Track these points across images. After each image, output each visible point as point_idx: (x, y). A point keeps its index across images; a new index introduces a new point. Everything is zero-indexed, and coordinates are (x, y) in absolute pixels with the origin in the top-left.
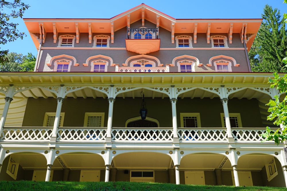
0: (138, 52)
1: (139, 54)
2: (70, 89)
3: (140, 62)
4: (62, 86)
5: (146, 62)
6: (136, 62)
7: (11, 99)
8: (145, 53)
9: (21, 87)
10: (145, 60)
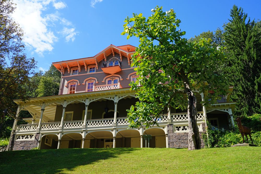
0: (110, 73)
1: (110, 74)
2: (69, 102)
3: (111, 79)
4: (65, 101)
5: (114, 78)
6: (109, 79)
7: (44, 110)
8: (114, 73)
9: (48, 103)
10: (114, 77)
